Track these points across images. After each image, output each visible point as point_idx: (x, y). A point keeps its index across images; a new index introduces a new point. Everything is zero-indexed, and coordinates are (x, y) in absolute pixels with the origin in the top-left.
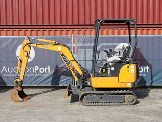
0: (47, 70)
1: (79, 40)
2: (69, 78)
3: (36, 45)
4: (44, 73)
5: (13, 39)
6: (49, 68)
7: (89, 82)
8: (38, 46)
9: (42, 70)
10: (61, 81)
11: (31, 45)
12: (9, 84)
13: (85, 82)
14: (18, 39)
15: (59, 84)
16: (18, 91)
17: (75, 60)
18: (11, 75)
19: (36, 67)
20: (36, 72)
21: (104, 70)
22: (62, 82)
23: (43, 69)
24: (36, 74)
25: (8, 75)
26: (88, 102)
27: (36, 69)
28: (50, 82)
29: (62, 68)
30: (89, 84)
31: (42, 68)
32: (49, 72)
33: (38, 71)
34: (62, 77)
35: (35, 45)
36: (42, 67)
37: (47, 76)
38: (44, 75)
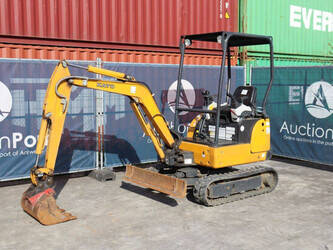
7: (188, 158)
9: (30, 141)
10: (72, 163)
11: (75, 81)
19: (15, 135)
20: (15, 147)
23: (33, 138)
24: (15, 150)
27: (15, 140)
30: (188, 162)
31: (28, 137)
33: (20, 144)
34: (77, 152)
35: (85, 83)
36: (30, 134)
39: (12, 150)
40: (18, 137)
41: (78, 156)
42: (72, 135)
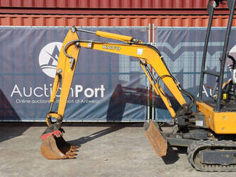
0: (99, 92)
1: (161, 35)
2: (140, 107)
3: (93, 44)
4: (93, 98)
5: (34, 33)
6: (102, 89)
7: (199, 119)
8: (96, 47)
9: (89, 93)
10: (125, 114)
11: (82, 44)
12: (25, 118)
13: (191, 120)
14: (43, 32)
15: (121, 118)
16: (55, 138)
17: (171, 76)
18: (29, 102)
19: (77, 86)
20: (77, 96)
21: (225, 95)
22: (127, 115)
23: (91, 90)
24: (77, 99)
25: (23, 101)
26: (208, 165)
27: (77, 91)
28: (103, 115)
29: (127, 88)
30: (199, 123)
31: (89, 89)
32: (102, 96)
33: (81, 94)
34: (128, 105)
35: (90, 45)
36: (89, 87)
37: (98, 103)
38: (93, 101)
39: (75, 98)
40: (79, 89)
41: (130, 108)
42: (124, 90)
